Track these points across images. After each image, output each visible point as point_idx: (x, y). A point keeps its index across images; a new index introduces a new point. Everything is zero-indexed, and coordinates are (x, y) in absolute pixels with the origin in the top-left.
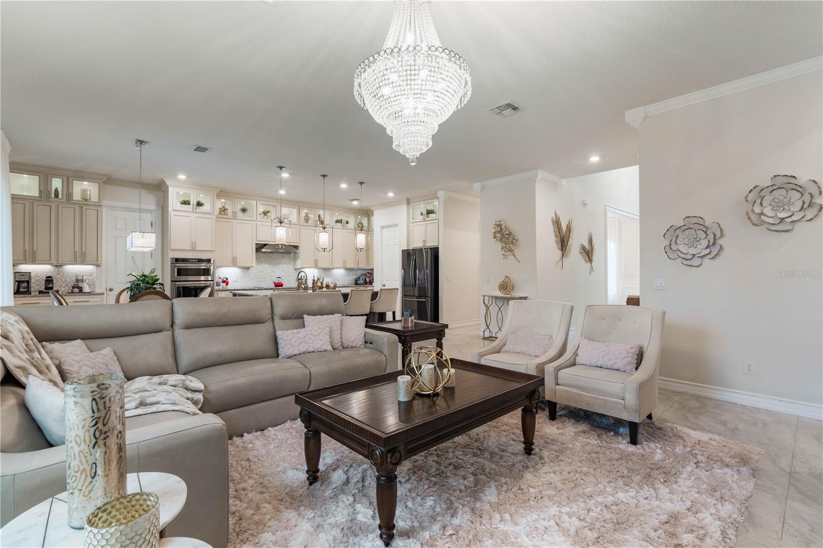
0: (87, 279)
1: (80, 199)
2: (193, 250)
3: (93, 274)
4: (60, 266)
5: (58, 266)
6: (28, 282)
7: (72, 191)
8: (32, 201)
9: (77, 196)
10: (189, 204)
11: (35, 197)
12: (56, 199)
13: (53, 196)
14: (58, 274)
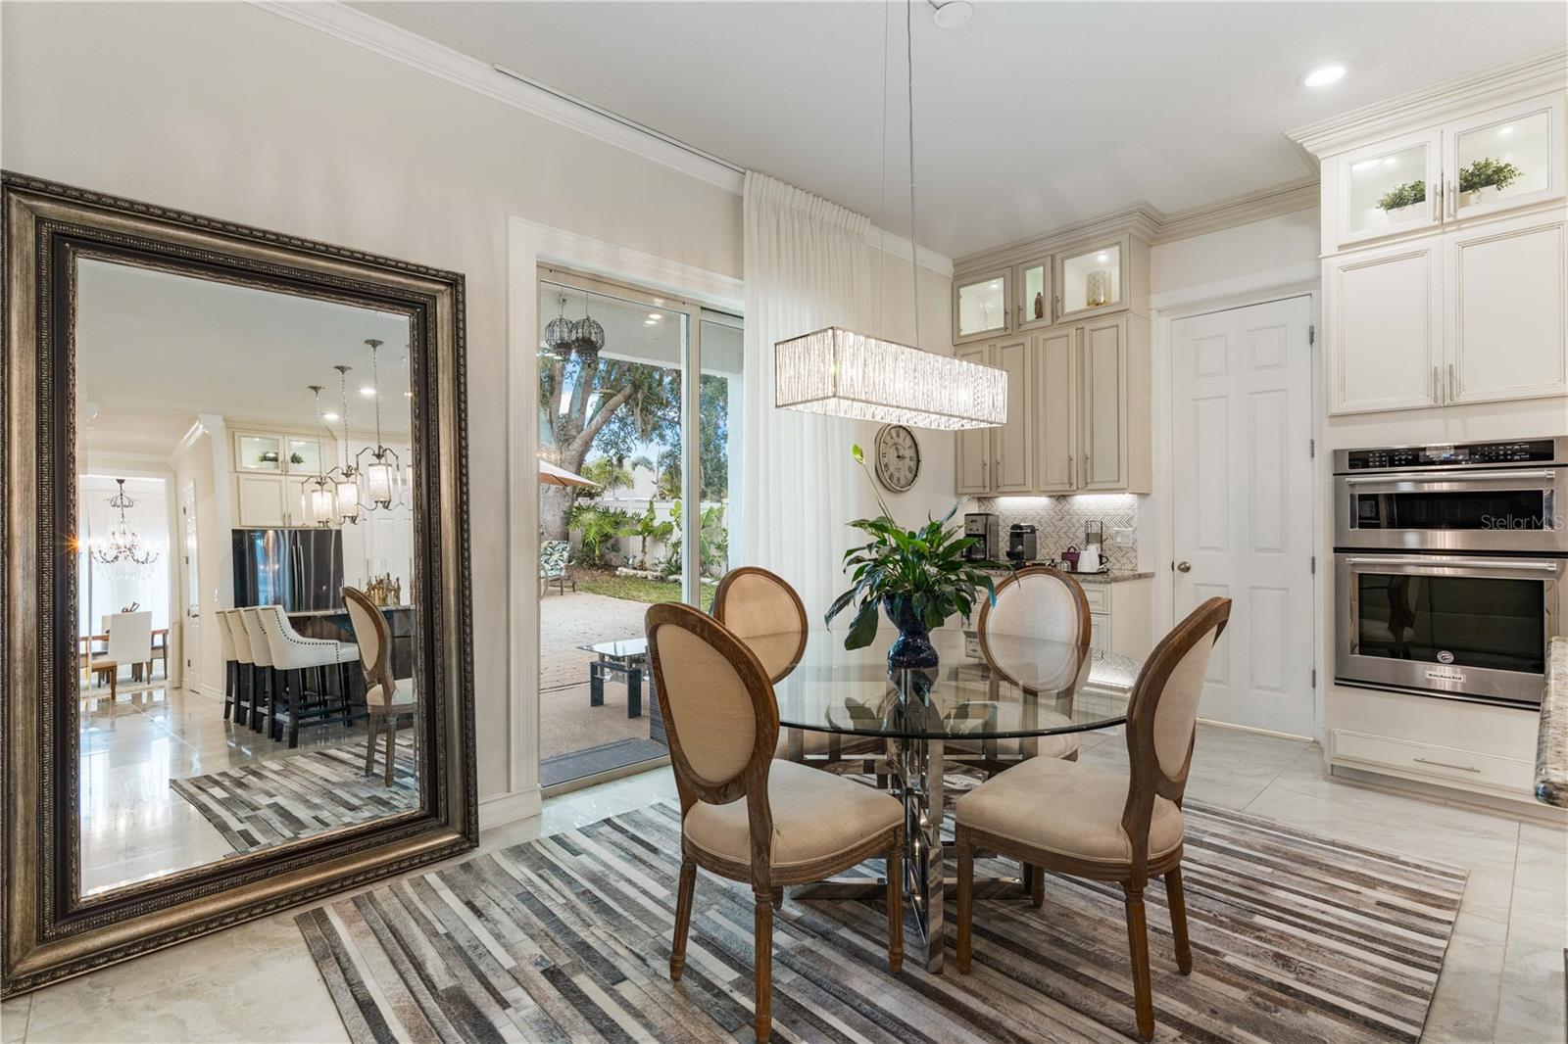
0: (1118, 532)
1: (1085, 307)
2: (1445, 404)
3: (1132, 518)
4: (1064, 497)
5: (1061, 497)
6: (984, 536)
7: (1063, 293)
8: (992, 343)
9: (1075, 299)
10: (1420, 198)
11: (998, 329)
12: (1041, 323)
13: (1030, 314)
14: (1061, 520)
